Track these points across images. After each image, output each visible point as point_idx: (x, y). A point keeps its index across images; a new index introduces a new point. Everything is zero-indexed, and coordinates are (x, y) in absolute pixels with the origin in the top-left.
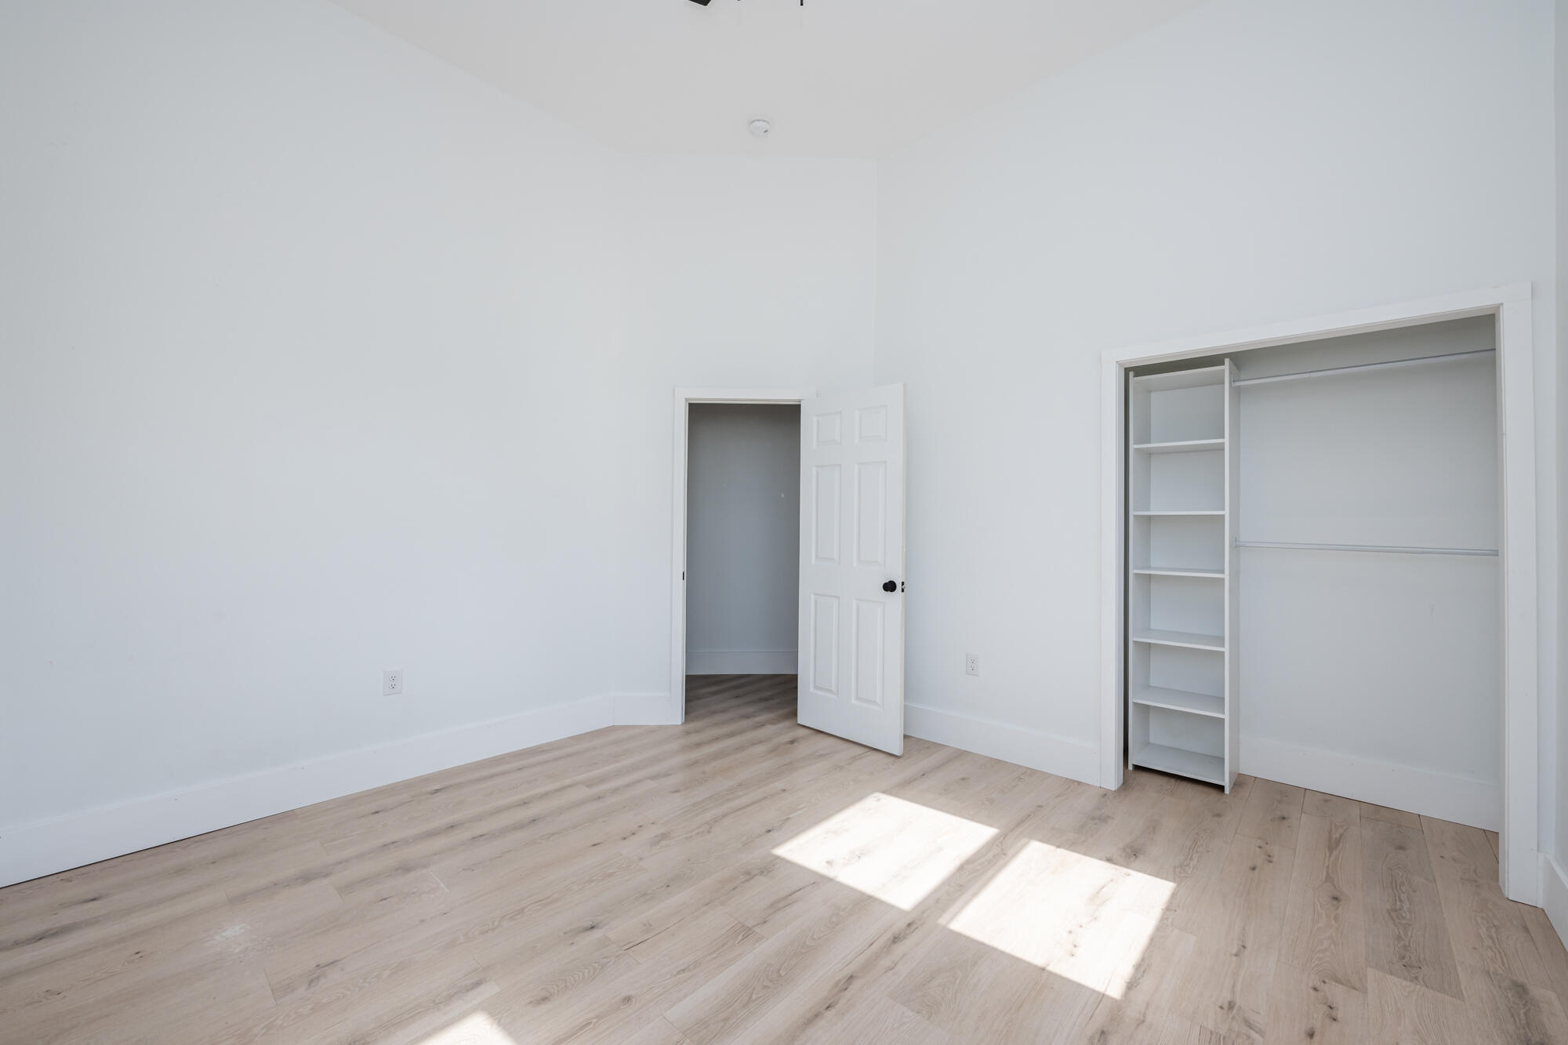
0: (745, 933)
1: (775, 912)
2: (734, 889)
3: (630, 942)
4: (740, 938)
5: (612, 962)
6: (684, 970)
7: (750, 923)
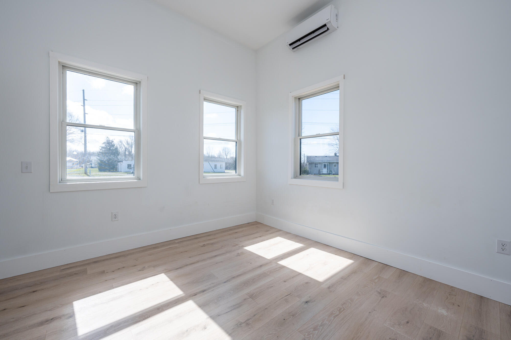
0: (252, 296)
1: (240, 303)
2: (255, 315)
3: (291, 296)
4: (254, 295)
5: (294, 290)
6: (271, 287)
7: (250, 299)
